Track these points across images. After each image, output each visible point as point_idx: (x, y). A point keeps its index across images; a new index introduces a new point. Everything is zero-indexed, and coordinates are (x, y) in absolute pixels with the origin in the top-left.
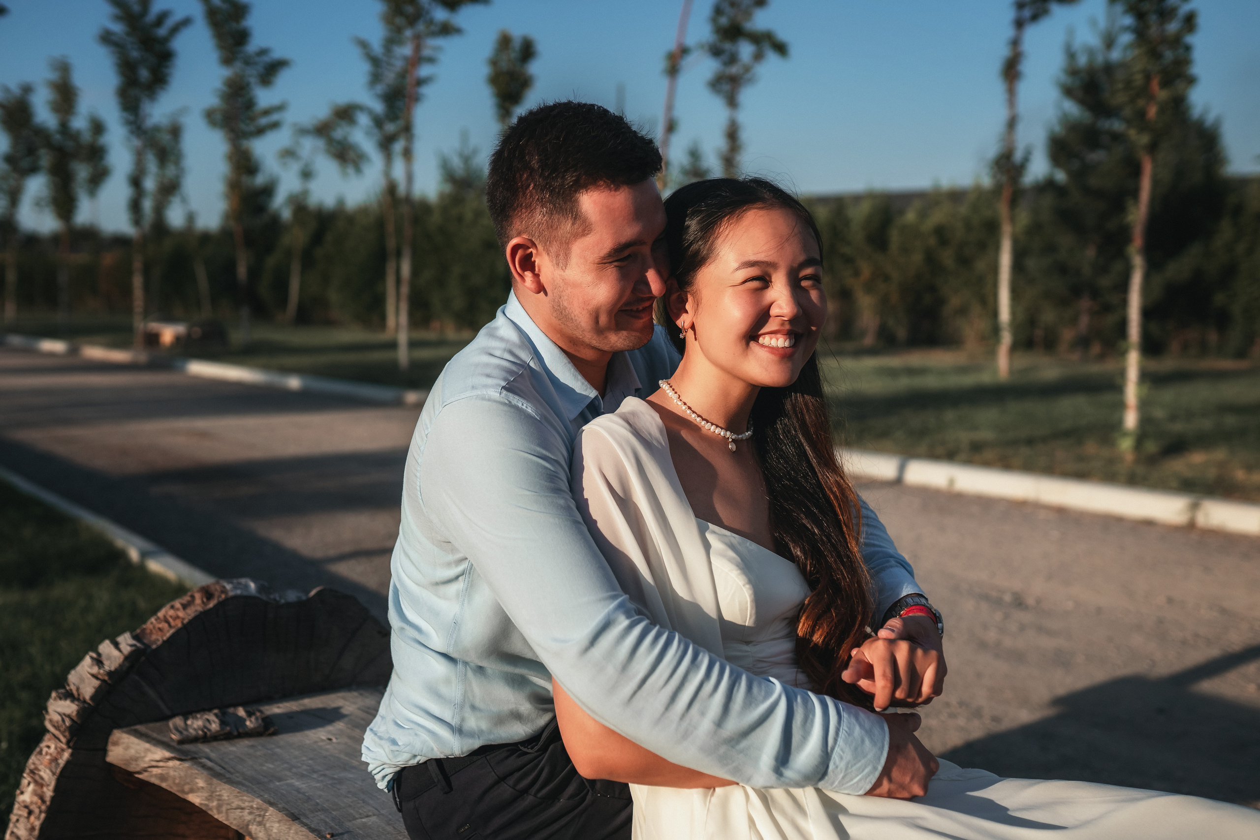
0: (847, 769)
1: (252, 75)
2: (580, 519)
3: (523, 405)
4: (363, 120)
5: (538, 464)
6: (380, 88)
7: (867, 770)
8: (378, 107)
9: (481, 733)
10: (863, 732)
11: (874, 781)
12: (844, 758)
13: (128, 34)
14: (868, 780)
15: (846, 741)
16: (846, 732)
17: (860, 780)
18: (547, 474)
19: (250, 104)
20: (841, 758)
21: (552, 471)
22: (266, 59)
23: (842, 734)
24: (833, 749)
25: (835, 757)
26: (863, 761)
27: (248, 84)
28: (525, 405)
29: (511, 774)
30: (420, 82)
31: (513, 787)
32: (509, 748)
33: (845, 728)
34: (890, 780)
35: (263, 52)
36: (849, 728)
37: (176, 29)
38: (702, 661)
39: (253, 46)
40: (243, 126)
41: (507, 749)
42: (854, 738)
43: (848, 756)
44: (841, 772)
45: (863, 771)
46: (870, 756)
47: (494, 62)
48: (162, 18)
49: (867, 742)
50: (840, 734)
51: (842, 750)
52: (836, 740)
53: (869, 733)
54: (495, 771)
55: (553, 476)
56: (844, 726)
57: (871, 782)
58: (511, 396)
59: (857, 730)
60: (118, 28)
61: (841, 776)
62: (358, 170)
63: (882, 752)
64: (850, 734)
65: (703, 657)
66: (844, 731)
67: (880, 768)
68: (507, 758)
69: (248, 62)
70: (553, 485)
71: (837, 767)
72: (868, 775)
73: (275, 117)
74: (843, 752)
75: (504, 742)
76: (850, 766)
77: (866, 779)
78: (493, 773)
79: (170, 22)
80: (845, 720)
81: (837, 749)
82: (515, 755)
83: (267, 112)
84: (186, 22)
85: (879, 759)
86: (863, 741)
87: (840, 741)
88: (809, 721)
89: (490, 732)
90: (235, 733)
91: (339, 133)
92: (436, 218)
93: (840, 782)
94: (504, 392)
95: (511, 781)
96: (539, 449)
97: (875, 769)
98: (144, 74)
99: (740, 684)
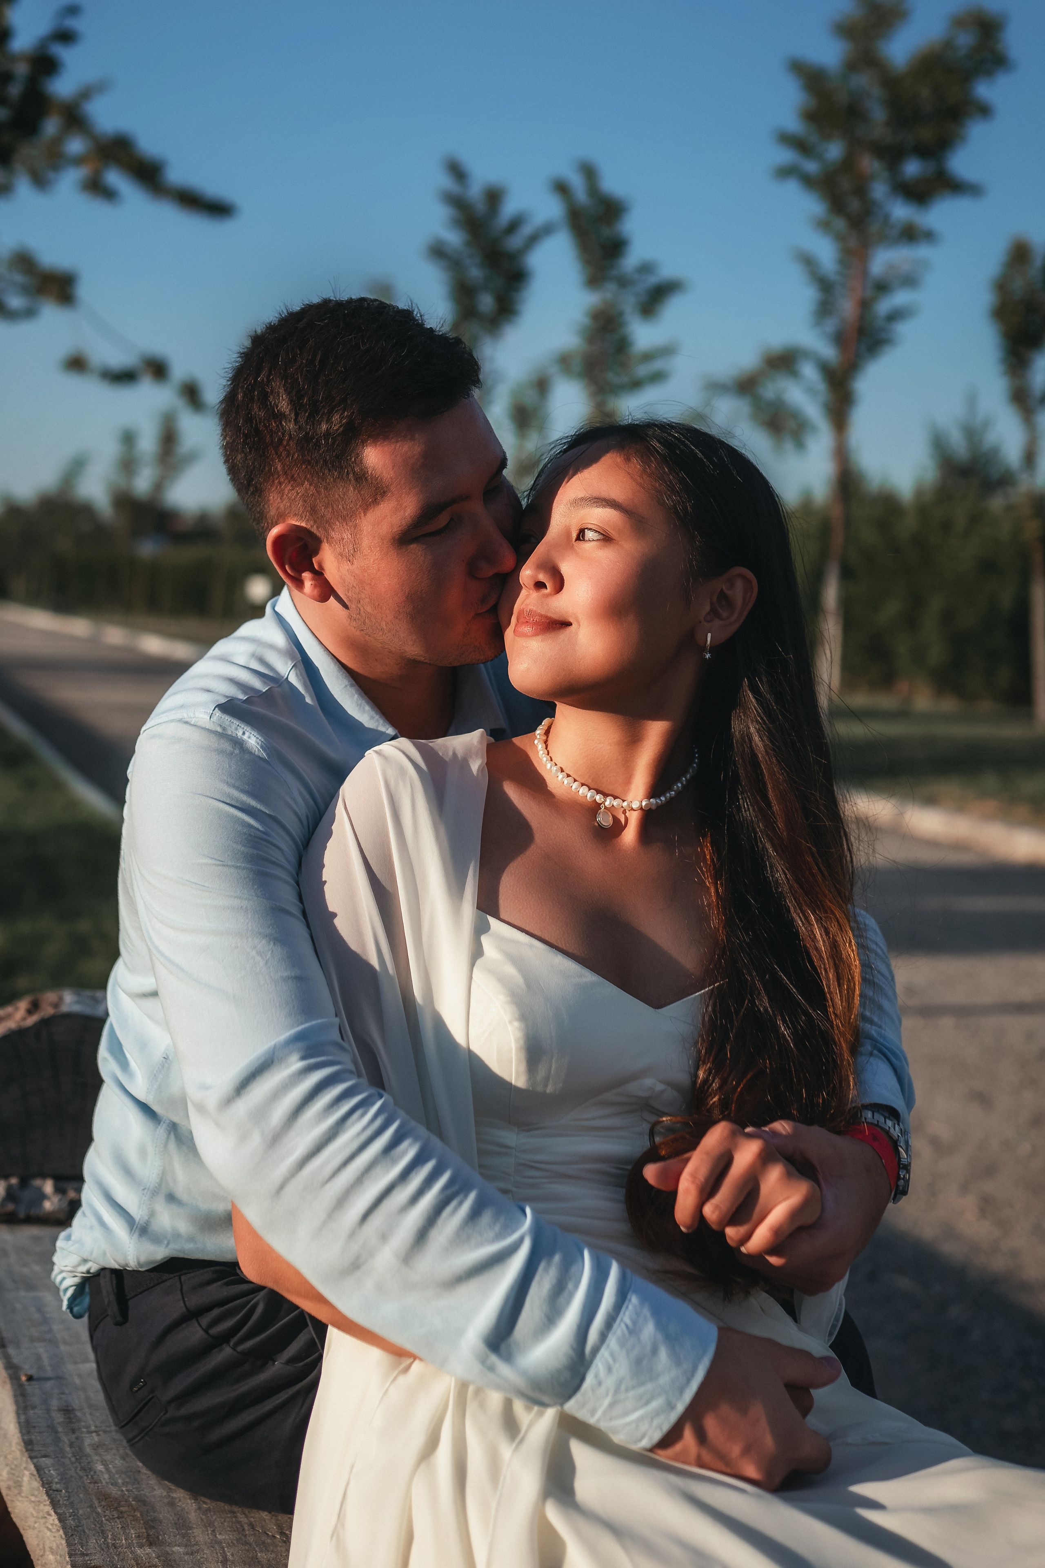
0: (617, 1390)
1: (628, 303)
2: (294, 907)
3: (244, 733)
4: (809, 372)
5: (239, 819)
6: (831, 325)
7: (655, 1404)
8: (828, 351)
9: (177, 1236)
10: (659, 1336)
11: (666, 1427)
12: (614, 1370)
13: (468, 244)
14: (655, 1423)
15: (622, 1344)
16: (627, 1326)
17: (641, 1419)
18: (250, 835)
19: (622, 346)
20: (609, 1369)
21: (261, 831)
22: (652, 280)
23: (619, 1329)
24: (596, 1350)
25: (598, 1366)
26: (649, 1386)
27: (621, 314)
28: (247, 734)
29: (208, 1309)
30: (895, 316)
31: (206, 1331)
32: (218, 1268)
33: (627, 1319)
34: (701, 1437)
35: (646, 268)
36: (634, 1323)
37: (534, 239)
38: (405, 1153)
39: (631, 260)
40: (611, 376)
41: (212, 1269)
42: (639, 1340)
43: (622, 1368)
44: (607, 1395)
45: (647, 1403)
46: (664, 1380)
47: (1002, 286)
48: (514, 226)
49: (663, 1354)
50: (615, 1326)
51: (612, 1355)
52: (603, 1337)
53: (671, 1340)
54: (186, 1299)
55: (256, 837)
56: (626, 1316)
57: (661, 1429)
58: (227, 719)
59: (649, 1330)
60: (454, 238)
61: (607, 1402)
62: (800, 445)
63: (689, 1381)
64: (633, 1331)
65: (410, 1145)
66: (623, 1325)
67: (680, 1407)
68: (210, 1282)
69: (624, 282)
70: (255, 852)
71: (600, 1383)
72: (657, 1413)
73: (658, 365)
74: (615, 1359)
75: (206, 1258)
76: (623, 1387)
77: (652, 1419)
78: (182, 1302)
79: (526, 230)
80: (630, 1307)
81: (604, 1353)
82: (223, 1281)
83: (648, 357)
84: (547, 230)
85: (681, 1391)
86: (655, 1351)
87: (612, 1341)
88: (565, 1294)
89: (191, 1239)
90: (22, 1215)
91: (769, 391)
92: (909, 524)
93: (605, 1413)
94: (218, 713)
95: (205, 1320)
96: (245, 798)
97: (671, 1406)
98: (486, 302)
99: (460, 1203)
